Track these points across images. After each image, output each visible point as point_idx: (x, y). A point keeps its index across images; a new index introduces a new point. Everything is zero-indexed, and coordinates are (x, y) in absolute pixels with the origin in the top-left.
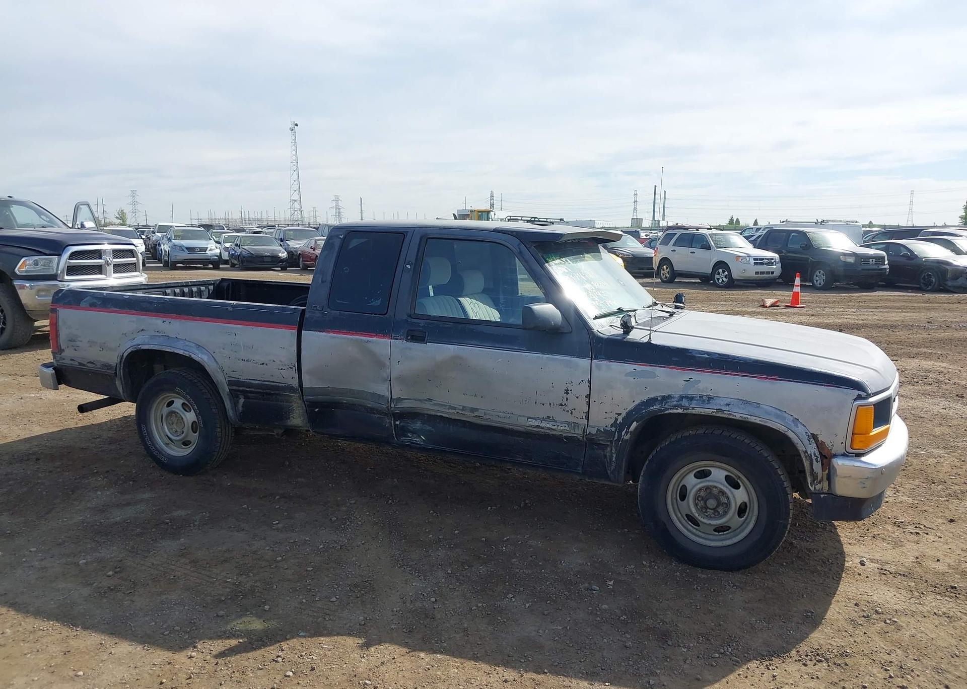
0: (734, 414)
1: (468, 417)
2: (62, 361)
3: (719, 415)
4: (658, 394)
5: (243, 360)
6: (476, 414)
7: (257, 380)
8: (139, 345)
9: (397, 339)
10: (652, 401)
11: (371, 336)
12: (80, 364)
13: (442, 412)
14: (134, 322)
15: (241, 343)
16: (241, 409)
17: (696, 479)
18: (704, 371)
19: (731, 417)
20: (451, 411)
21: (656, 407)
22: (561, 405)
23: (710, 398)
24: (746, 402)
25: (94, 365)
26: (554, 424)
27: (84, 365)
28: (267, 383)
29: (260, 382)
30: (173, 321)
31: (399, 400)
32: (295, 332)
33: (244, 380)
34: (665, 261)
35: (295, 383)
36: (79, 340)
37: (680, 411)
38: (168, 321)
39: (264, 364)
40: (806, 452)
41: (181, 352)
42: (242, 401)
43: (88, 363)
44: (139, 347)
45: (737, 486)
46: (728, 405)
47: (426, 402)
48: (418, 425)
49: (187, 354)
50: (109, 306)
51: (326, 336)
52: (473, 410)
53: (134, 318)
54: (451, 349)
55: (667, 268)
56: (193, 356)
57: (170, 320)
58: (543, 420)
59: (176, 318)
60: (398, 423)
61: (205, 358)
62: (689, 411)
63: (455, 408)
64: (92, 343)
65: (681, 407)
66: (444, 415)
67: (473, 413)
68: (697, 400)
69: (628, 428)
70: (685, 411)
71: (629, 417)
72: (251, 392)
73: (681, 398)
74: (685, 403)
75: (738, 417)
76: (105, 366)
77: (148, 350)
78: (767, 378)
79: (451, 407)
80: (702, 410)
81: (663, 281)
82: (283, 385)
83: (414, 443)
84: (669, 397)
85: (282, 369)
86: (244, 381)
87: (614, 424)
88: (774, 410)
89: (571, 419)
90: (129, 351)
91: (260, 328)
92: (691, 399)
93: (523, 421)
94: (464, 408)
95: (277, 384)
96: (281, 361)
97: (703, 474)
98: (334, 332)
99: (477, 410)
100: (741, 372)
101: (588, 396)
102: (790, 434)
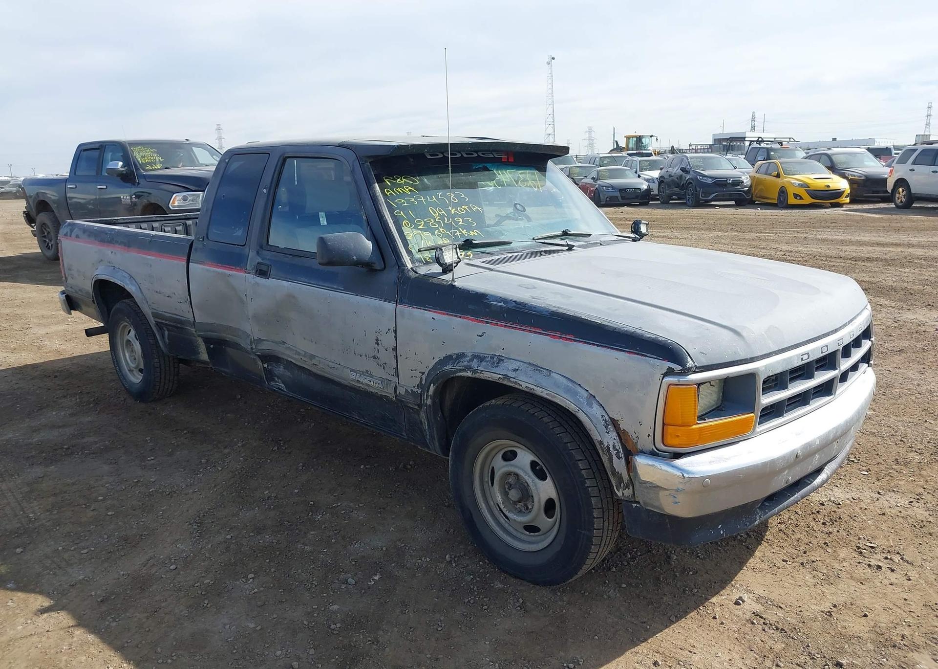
0: (519, 382)
1: (309, 364)
3: (505, 382)
4: (454, 351)
5: (157, 292)
6: (314, 362)
8: (97, 275)
9: (251, 273)
10: (448, 359)
11: (232, 269)
12: (76, 292)
13: (289, 356)
14: (96, 252)
15: (155, 275)
16: (167, 341)
17: (503, 461)
18: (497, 325)
19: (517, 386)
20: (297, 357)
21: (449, 367)
22: (374, 357)
23: (501, 359)
24: (536, 367)
26: (370, 379)
28: (174, 316)
29: (170, 315)
30: (117, 251)
31: (259, 341)
32: (184, 263)
33: (160, 312)
34: (901, 182)
35: (190, 317)
36: (72, 269)
37: (469, 374)
38: (114, 251)
39: (169, 296)
40: (601, 443)
42: (166, 334)
43: (84, 290)
44: (100, 276)
45: (543, 477)
46: (515, 370)
47: (281, 346)
48: (281, 370)
49: (122, 284)
52: (312, 357)
53: (99, 248)
54: (286, 286)
55: (903, 191)
56: (126, 286)
57: (115, 249)
58: (362, 374)
60: (266, 365)
62: (478, 375)
63: (300, 354)
64: (79, 273)
65: (471, 369)
66: (293, 361)
67: (312, 361)
68: (487, 362)
69: (429, 391)
70: (474, 376)
71: (428, 376)
72: (170, 325)
73: (474, 357)
74: (475, 364)
75: (524, 386)
76: (87, 294)
77: (102, 279)
78: (561, 338)
79: (297, 352)
80: (489, 375)
81: (898, 207)
82: (184, 319)
84: (463, 355)
85: (180, 302)
86: (161, 314)
87: (420, 385)
88: (564, 381)
89: (384, 375)
90: (94, 280)
91: (164, 260)
92: (482, 359)
93: (346, 374)
94: (306, 355)
95: (180, 317)
96: (179, 294)
97: (510, 456)
98: (208, 265)
99: (314, 357)
100: (535, 327)
101: (395, 349)
102: (582, 416)
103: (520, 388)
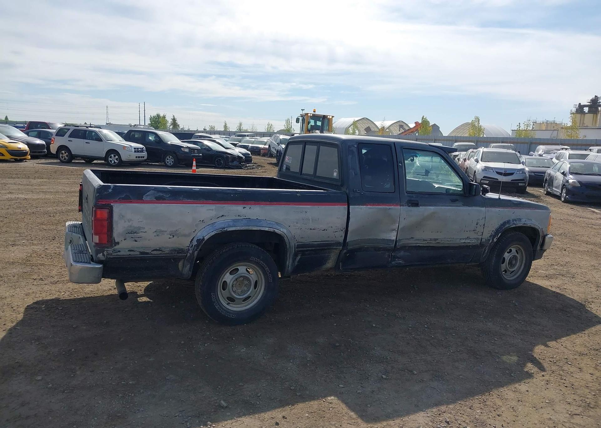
1: (433, 244)
2: (115, 254)
3: (524, 225)
4: (506, 220)
5: (311, 229)
6: (437, 241)
7: (317, 241)
8: (224, 228)
9: (404, 206)
10: (504, 224)
11: (390, 205)
12: (142, 253)
13: (419, 243)
14: (212, 210)
15: (310, 217)
16: (296, 264)
17: (508, 254)
20: (424, 242)
21: (507, 226)
22: (474, 230)
23: (520, 219)
25: (160, 252)
26: (470, 240)
27: (147, 253)
28: (324, 242)
29: (319, 243)
30: (252, 206)
31: (400, 240)
32: (346, 207)
33: (308, 243)
35: (341, 240)
36: (142, 232)
37: (514, 226)
38: (248, 207)
39: (325, 230)
41: (267, 229)
42: (299, 257)
43: (152, 251)
44: (225, 229)
46: (525, 221)
47: (411, 240)
48: (402, 253)
49: (272, 230)
50: (181, 198)
51: (365, 208)
52: (436, 240)
53: (213, 207)
54: (431, 209)
56: (276, 231)
57: (249, 206)
58: (466, 239)
59: (255, 204)
61: (285, 231)
63: (426, 240)
64: (159, 233)
65: (514, 224)
66: (420, 245)
67: (436, 241)
69: (497, 236)
70: (516, 226)
71: (497, 231)
72: (307, 251)
76: (175, 250)
77: (236, 230)
79: (424, 240)
80: (520, 224)
81: (62, 162)
82: (334, 242)
83: (400, 264)
84: (509, 220)
85: (336, 232)
86: (309, 244)
87: (491, 236)
89: (476, 236)
90: (213, 234)
91: (323, 207)
92: (516, 220)
93: (458, 241)
94: (431, 240)
95: (330, 242)
96: (336, 227)
97: (510, 252)
98: (370, 205)
99: (437, 239)
101: (484, 225)
103: (527, 226)
